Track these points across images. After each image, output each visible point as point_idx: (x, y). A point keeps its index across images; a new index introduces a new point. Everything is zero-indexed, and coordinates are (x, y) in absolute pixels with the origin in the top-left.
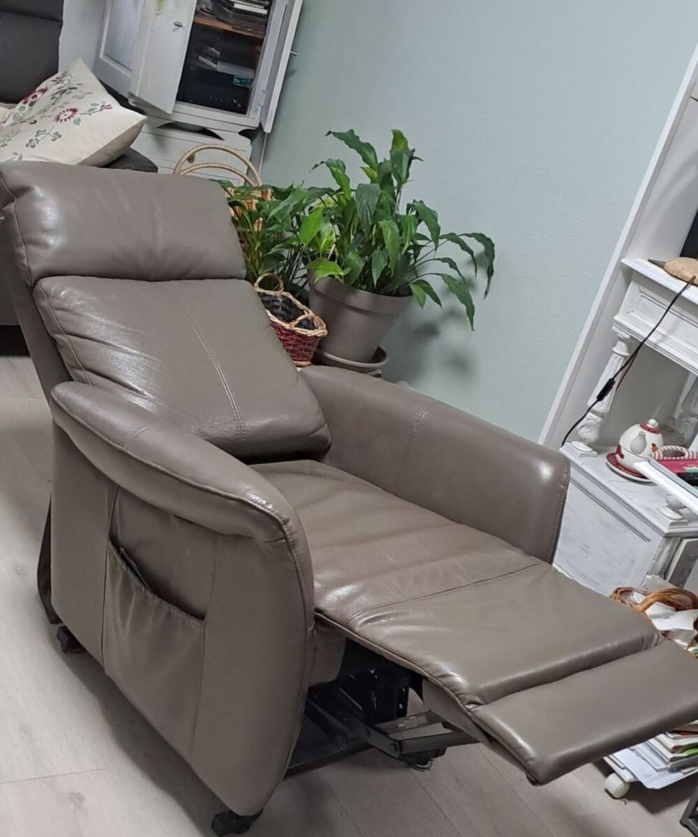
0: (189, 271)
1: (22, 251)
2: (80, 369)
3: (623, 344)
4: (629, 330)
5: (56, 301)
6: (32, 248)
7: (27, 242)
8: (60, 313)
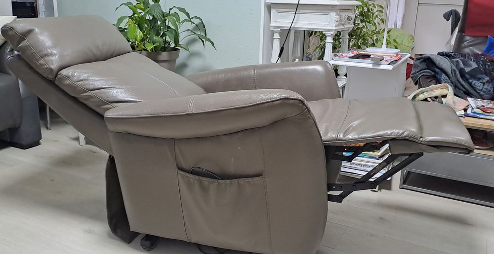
0: (113, 53)
1: (42, 62)
2: (107, 104)
3: (277, 34)
4: (279, 27)
5: (75, 78)
6: (47, 58)
7: (42, 57)
8: (80, 83)
